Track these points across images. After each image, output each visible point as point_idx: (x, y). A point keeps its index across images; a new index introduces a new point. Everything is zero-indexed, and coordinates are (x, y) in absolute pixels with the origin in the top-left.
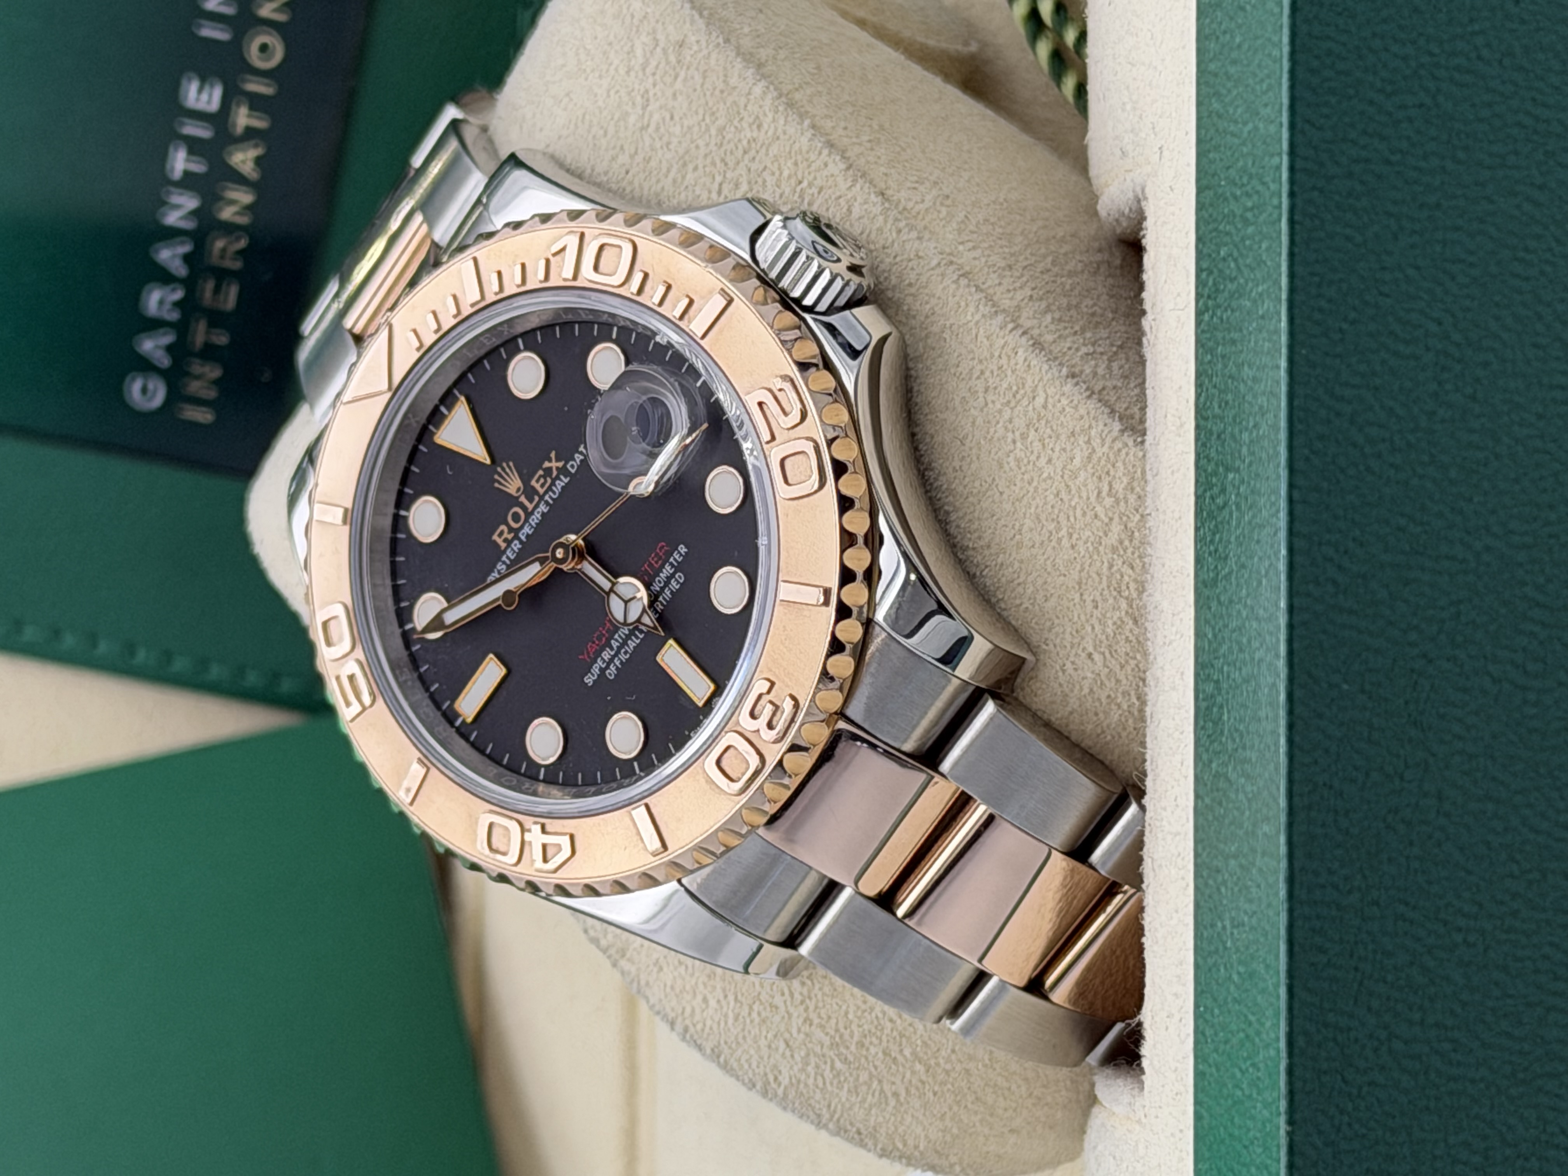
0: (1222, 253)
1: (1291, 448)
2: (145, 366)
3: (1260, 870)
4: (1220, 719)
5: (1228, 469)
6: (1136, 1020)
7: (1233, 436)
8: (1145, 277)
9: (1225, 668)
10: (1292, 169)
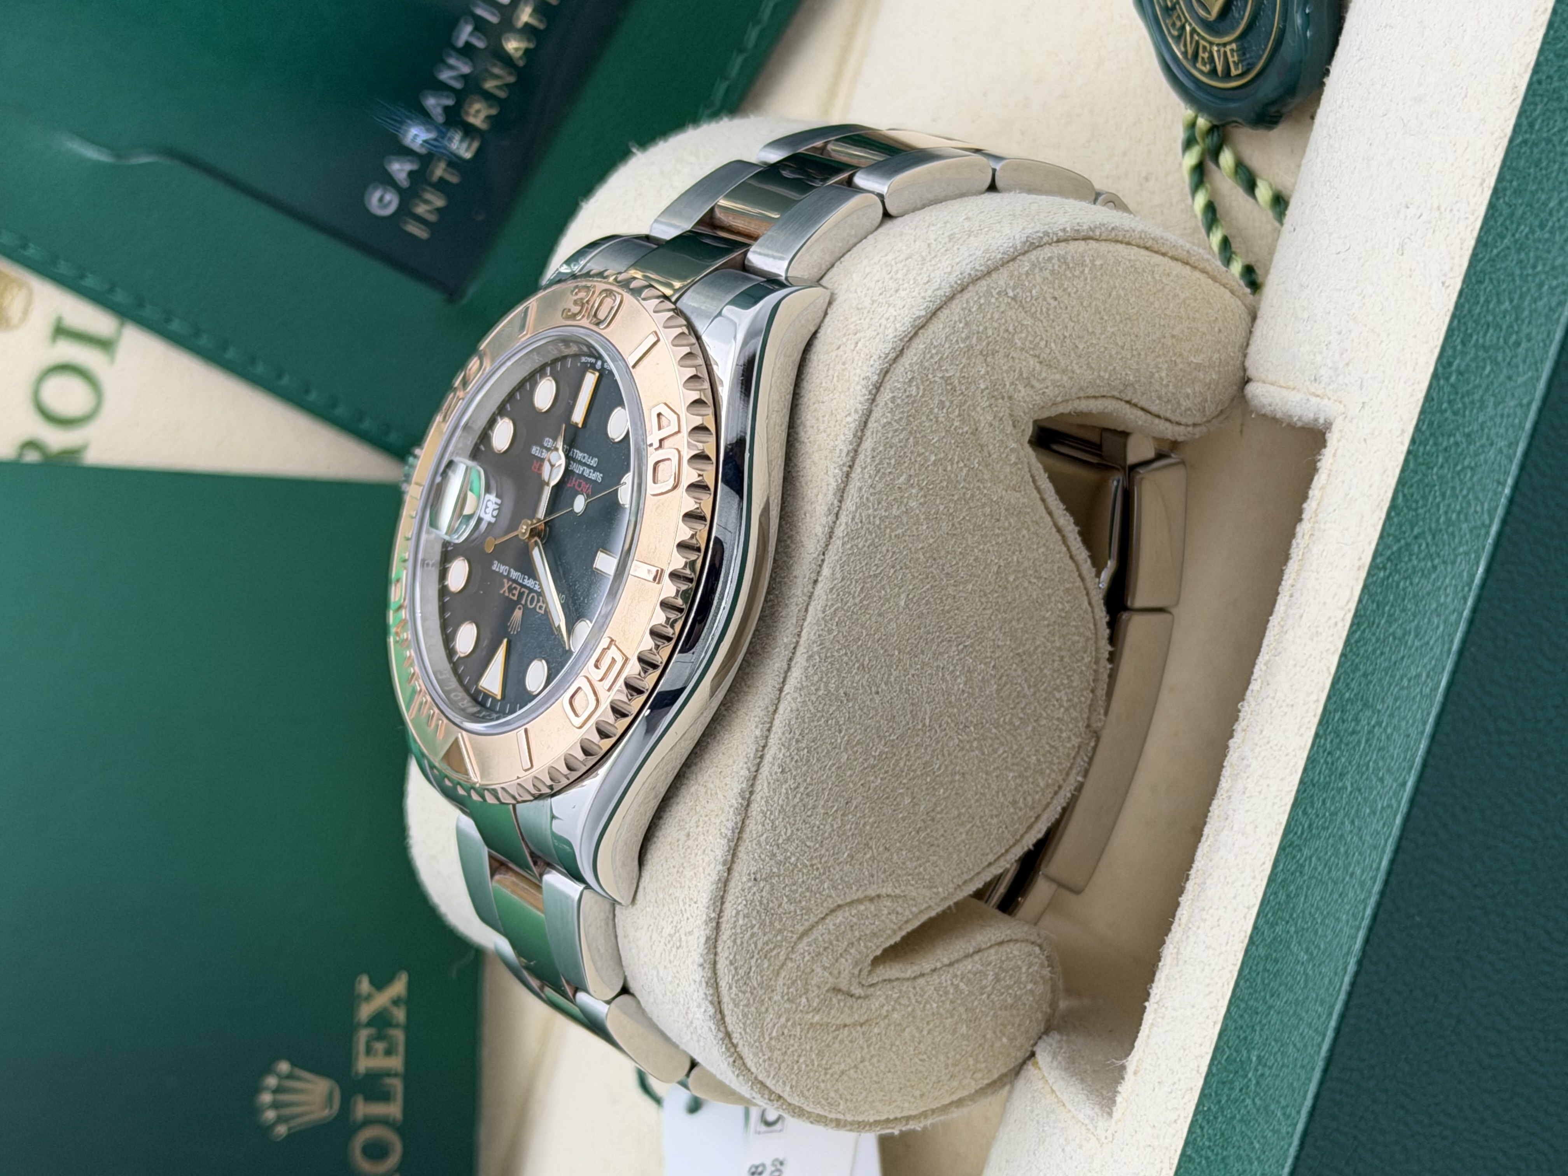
2: (389, 181)
6: (1121, 1062)
7: (1380, 681)
8: (1312, 492)
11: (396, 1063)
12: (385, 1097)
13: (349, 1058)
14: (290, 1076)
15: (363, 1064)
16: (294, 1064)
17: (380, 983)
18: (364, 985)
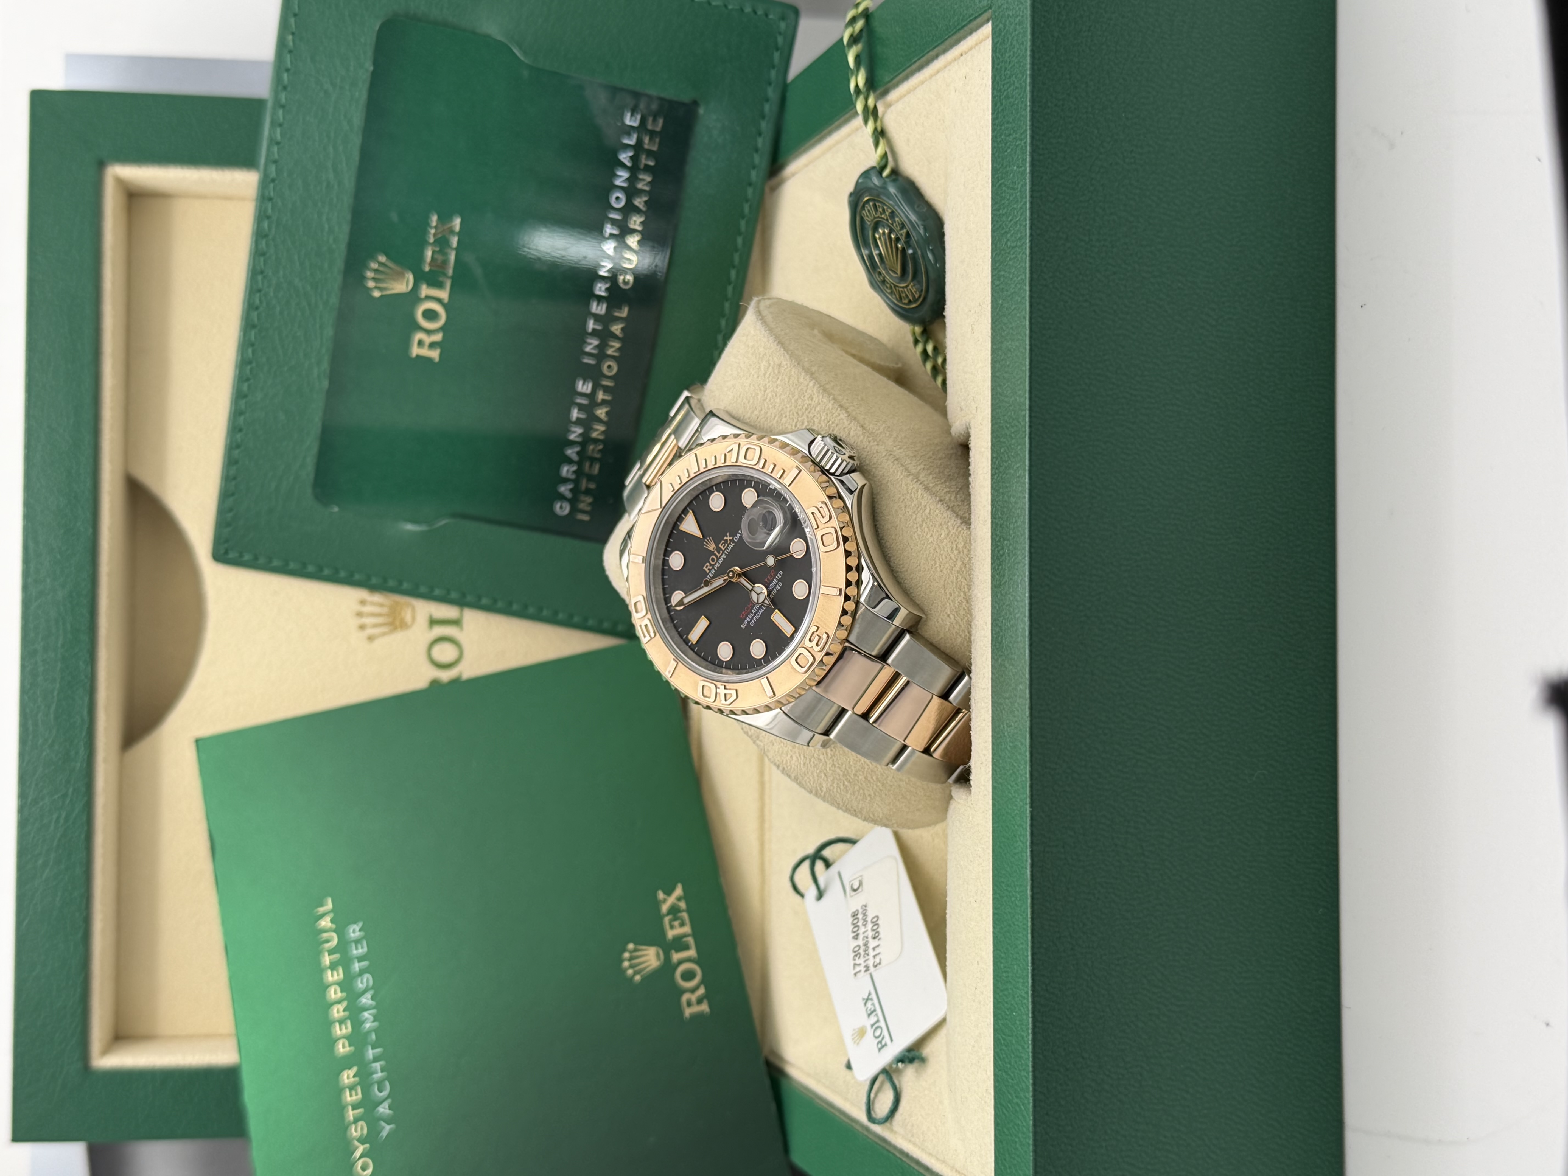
0: (1002, 451)
1: (1030, 531)
2: (562, 497)
3: (1018, 704)
4: (1002, 641)
5: (1004, 539)
6: (968, 765)
7: (1006, 525)
8: (970, 460)
9: (1004, 621)
10: (1030, 416)
11: (687, 929)
12: (686, 947)
13: (663, 933)
14: (635, 950)
15: (671, 934)
16: (636, 943)
17: (669, 893)
18: (661, 895)
